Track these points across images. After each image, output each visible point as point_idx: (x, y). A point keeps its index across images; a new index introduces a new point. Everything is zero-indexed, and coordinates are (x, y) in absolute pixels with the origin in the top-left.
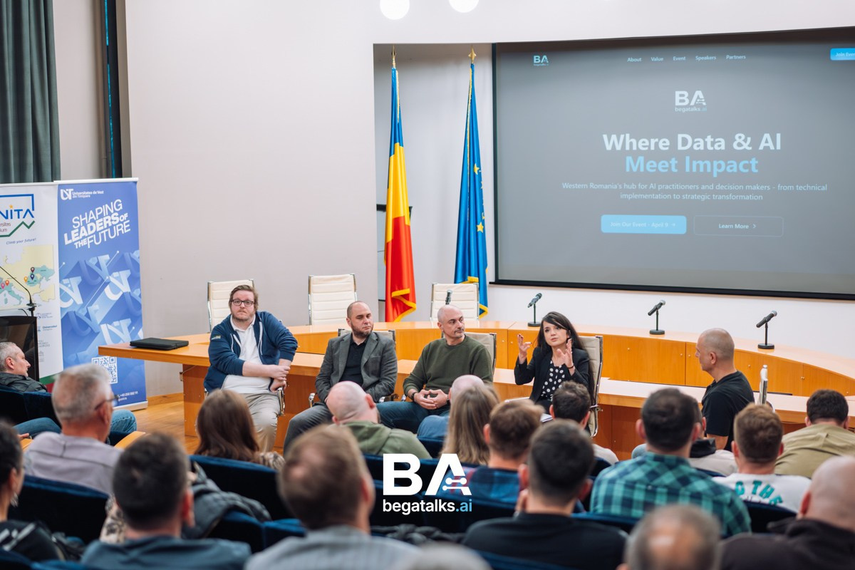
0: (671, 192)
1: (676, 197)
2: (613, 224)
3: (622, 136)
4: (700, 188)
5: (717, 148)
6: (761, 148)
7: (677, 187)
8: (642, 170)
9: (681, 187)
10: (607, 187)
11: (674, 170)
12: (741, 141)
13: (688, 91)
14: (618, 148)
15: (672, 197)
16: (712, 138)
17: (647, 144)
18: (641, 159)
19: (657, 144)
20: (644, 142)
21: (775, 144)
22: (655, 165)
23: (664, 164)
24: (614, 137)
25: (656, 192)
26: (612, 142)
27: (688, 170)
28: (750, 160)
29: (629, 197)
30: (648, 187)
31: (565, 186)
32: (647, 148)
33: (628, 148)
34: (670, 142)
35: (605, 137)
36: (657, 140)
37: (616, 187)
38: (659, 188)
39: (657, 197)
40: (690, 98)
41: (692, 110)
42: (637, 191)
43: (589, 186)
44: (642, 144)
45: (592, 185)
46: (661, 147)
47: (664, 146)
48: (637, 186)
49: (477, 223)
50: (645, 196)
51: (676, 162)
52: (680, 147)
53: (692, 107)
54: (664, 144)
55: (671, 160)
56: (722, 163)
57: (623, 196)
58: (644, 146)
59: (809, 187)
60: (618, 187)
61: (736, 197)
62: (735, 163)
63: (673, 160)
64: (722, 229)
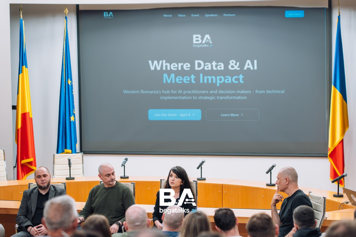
0: (192, 95)
1: (195, 98)
2: (156, 115)
3: (161, 62)
4: (209, 93)
5: (219, 68)
6: (245, 68)
7: (195, 92)
8: (173, 82)
9: (197, 92)
10: (151, 92)
11: (193, 82)
12: (233, 64)
13: (200, 35)
14: (159, 68)
15: (192, 98)
16: (216, 62)
17: (176, 66)
18: (173, 75)
19: (182, 66)
20: (174, 65)
21: (253, 66)
22: (181, 79)
23: (187, 78)
24: (156, 62)
25: (182, 95)
26: (154, 65)
27: (201, 82)
28: (239, 75)
29: (166, 98)
30: (177, 92)
31: (125, 92)
32: (176, 69)
33: (164, 69)
34: (191, 66)
35: (150, 62)
36: (182, 64)
37: (157, 92)
38: (184, 93)
39: (183, 98)
40: (202, 39)
41: (204, 46)
42: (171, 95)
43: (140, 92)
44: (173, 66)
45: (142, 91)
46: (185, 68)
47: (187, 68)
48: (171, 92)
49: (70, 116)
50: (176, 98)
51: (195, 77)
52: (197, 68)
53: (203, 44)
54: (187, 66)
55: (191, 76)
56: (222, 77)
57: (162, 98)
58: (174, 68)
59: (274, 91)
60: (159, 92)
61: (231, 98)
62: (230, 78)
63: (193, 75)
64: (223, 117)
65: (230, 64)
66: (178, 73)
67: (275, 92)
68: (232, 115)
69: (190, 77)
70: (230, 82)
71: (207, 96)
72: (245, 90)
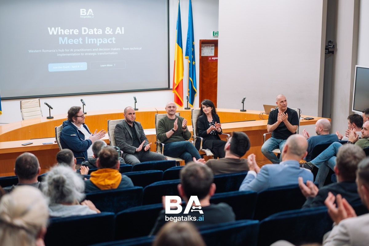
0: (80, 52)
1: (82, 54)
2: (54, 68)
3: (57, 28)
4: (92, 50)
5: (98, 33)
6: (116, 33)
7: (82, 50)
8: (67, 43)
9: (84, 50)
10: (50, 51)
11: (81, 43)
12: (108, 30)
13: (85, 9)
14: (55, 33)
15: (81, 54)
16: (96, 29)
17: (69, 31)
18: (66, 38)
19: (73, 32)
21: (122, 32)
22: (72, 41)
23: (76, 40)
24: (53, 29)
25: (73, 52)
26: (52, 31)
27: (87, 43)
28: (112, 38)
29: (61, 55)
30: (70, 50)
31: (30, 51)
32: (68, 34)
33: (60, 33)
34: (79, 31)
35: (49, 28)
36: (73, 30)
37: (55, 51)
38: (75, 51)
39: (74, 55)
40: (87, 12)
42: (65, 52)
43: (42, 51)
44: (67, 32)
45: (43, 51)
46: (75, 32)
48: (65, 50)
50: (69, 55)
51: (82, 39)
52: (83, 33)
53: (88, 16)
54: (76, 32)
56: (101, 39)
57: (58, 55)
58: (67, 33)
59: (135, 48)
60: (56, 51)
61: (107, 53)
62: (106, 39)
63: (80, 38)
64: (102, 67)
65: (106, 30)
66: (69, 37)
68: (108, 65)
69: (78, 39)
70: (106, 42)
71: (91, 53)
72: (116, 48)
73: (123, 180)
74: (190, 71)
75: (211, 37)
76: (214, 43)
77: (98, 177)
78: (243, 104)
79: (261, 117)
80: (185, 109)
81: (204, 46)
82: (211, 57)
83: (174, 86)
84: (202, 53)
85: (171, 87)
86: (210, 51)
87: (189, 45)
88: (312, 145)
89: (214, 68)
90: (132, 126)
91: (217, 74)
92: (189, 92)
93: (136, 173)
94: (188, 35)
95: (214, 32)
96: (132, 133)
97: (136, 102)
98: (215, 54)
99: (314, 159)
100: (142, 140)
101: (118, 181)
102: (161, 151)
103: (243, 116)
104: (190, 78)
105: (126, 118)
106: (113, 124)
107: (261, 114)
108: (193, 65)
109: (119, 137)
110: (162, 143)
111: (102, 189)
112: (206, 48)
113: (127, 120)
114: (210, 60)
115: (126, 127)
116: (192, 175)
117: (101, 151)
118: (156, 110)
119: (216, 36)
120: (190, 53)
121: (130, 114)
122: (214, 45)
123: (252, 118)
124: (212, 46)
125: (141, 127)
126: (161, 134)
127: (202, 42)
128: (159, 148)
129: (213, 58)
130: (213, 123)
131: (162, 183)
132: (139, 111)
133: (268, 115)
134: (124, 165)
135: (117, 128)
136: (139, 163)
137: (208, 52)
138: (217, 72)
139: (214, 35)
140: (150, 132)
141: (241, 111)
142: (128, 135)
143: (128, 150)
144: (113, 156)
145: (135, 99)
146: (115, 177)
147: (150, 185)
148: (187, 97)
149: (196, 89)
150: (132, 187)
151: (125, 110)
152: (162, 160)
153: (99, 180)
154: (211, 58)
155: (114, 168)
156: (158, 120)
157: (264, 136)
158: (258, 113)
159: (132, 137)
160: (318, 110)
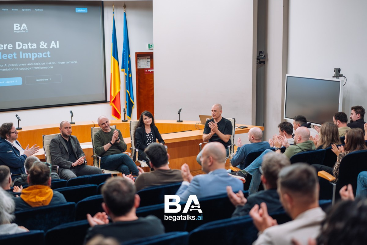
0: (14, 67)
1: (17, 69)
4: (27, 65)
5: (33, 47)
6: (51, 47)
7: (17, 65)
11: (15, 58)
12: (43, 45)
13: (19, 24)
15: (15, 69)
16: (31, 43)
17: (2, 47)
19: (7, 47)
21: (56, 46)
22: (6, 56)
23: (10, 55)
25: (8, 68)
27: (21, 57)
28: (47, 52)
30: (4, 66)
32: (2, 49)
34: (13, 46)
36: (7, 45)
38: (9, 66)
39: (8, 70)
40: (21, 27)
41: (22, 32)
46: (9, 47)
50: (3, 70)
52: (17, 48)
53: (22, 30)
56: (36, 54)
61: (42, 68)
62: (41, 54)
63: (15, 53)
64: (37, 81)
67: (71, 62)
68: (44, 80)
69: (12, 54)
70: (41, 57)
71: (26, 68)
72: (51, 62)
73: (54, 196)
74: (126, 83)
75: (146, 50)
76: (150, 56)
77: (29, 194)
78: (179, 114)
79: (197, 127)
80: (123, 121)
81: (140, 58)
82: (148, 69)
83: (111, 99)
84: (138, 65)
85: (108, 100)
86: (146, 63)
87: (124, 58)
88: (245, 152)
89: (151, 80)
90: (68, 140)
91: (153, 86)
92: (126, 104)
93: (70, 188)
94: (123, 48)
95: (149, 45)
96: (68, 147)
97: (72, 116)
98: (151, 66)
99: (248, 167)
100: (78, 154)
101: (49, 197)
102: (98, 164)
103: (180, 127)
104: (127, 90)
105: (62, 132)
106: (48, 139)
107: (197, 124)
108: (129, 78)
109: (54, 152)
110: (99, 156)
111: (33, 206)
112: (142, 60)
113: (63, 134)
114: (147, 73)
115: (61, 142)
116: (115, 190)
117: (32, 167)
118: (93, 124)
119: (151, 48)
120: (127, 66)
121: (66, 128)
122: (149, 57)
123: (188, 128)
124: (148, 58)
125: (77, 141)
126: (98, 147)
127: (138, 55)
128: (96, 161)
129: (149, 70)
130: (151, 134)
131: (95, 197)
132: (76, 125)
133: (204, 125)
134: (58, 180)
135: (52, 143)
136: (75, 177)
137: (144, 64)
138: (153, 84)
139: (149, 48)
140: (86, 145)
141: (178, 121)
142: (63, 150)
143: (64, 165)
144: (44, 173)
145: (71, 113)
146: (47, 193)
147: (83, 200)
148: (124, 109)
149: (134, 101)
150: (64, 203)
151: (61, 125)
152: (99, 173)
153: (30, 197)
154: (148, 71)
155: (46, 185)
156: (94, 134)
157: (200, 146)
158: (194, 123)
159: (68, 151)
160: (251, 118)
